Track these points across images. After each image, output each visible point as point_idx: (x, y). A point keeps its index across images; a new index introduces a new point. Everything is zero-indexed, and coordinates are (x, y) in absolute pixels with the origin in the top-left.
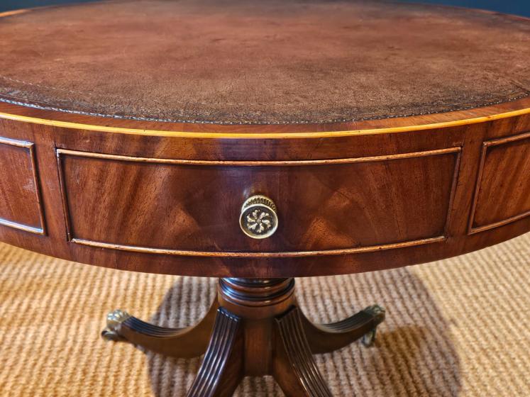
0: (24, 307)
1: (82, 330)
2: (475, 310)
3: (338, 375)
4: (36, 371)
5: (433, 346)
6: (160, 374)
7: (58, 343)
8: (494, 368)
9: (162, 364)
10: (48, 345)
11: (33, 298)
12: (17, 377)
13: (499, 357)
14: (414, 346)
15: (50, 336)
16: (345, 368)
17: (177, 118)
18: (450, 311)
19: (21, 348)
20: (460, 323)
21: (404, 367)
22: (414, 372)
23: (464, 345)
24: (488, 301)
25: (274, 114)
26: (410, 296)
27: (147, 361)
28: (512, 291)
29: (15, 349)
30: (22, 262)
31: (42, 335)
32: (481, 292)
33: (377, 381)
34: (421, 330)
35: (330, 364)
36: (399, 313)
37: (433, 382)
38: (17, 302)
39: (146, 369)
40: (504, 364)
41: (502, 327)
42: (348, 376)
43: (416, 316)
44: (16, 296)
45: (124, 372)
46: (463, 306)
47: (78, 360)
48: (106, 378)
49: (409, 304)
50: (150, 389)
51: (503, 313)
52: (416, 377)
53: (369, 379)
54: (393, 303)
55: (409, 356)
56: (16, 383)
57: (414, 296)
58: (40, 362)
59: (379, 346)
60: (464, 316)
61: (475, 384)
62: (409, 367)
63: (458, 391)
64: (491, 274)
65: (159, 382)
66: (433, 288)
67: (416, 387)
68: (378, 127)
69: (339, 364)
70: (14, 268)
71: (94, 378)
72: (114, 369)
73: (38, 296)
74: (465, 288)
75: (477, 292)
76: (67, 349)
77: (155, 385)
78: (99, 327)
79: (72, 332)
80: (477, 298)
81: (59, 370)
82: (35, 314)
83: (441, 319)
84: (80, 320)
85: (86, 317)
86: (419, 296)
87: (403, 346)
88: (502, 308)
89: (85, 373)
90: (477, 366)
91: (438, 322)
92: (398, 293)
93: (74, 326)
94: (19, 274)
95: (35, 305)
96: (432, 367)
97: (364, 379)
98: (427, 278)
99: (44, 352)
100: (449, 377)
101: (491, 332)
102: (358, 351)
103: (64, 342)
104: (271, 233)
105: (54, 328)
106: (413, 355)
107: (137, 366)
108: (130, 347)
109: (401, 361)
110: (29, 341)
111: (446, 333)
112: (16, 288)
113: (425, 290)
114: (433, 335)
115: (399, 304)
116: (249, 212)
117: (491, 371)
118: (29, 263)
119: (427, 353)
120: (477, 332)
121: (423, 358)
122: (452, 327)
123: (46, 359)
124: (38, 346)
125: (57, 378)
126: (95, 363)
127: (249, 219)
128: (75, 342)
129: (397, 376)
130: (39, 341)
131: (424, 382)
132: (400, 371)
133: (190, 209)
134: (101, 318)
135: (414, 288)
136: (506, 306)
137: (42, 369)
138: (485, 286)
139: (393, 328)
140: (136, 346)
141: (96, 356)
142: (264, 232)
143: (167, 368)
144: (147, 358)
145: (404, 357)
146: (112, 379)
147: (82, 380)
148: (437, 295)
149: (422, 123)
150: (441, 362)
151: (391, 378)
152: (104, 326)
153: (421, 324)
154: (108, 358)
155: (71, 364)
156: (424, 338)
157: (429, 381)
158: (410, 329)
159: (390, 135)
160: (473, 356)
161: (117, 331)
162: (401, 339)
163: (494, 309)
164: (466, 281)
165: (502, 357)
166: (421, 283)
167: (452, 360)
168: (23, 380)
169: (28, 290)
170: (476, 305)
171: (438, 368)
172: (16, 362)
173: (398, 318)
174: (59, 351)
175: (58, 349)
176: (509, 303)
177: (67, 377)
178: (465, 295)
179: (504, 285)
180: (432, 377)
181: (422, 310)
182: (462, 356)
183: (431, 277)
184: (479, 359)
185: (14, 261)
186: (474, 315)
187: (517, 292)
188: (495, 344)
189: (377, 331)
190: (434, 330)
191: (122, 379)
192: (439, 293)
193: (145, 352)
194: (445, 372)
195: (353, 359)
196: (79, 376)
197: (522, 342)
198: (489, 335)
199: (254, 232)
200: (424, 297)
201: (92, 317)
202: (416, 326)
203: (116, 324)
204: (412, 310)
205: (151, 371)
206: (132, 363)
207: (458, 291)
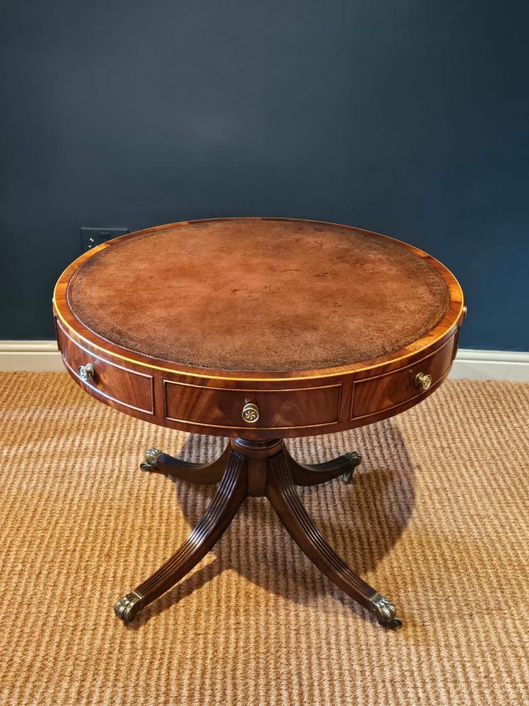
0: (77, 443)
1: (124, 463)
2: (439, 458)
3: (319, 503)
4: (94, 491)
5: (398, 485)
6: (186, 497)
7: (108, 471)
8: (441, 503)
9: (187, 490)
10: (100, 473)
11: (83, 436)
12: (81, 494)
13: (447, 495)
14: (382, 484)
15: (101, 466)
16: (326, 498)
17: (216, 367)
18: (419, 458)
19: (80, 474)
20: (424, 469)
21: (371, 500)
22: (378, 503)
23: (422, 485)
24: (451, 452)
25: (259, 366)
26: (388, 445)
27: (175, 487)
28: (474, 444)
29: (76, 475)
30: (69, 405)
31: (94, 465)
32: (449, 444)
33: (348, 508)
34: (391, 473)
35: (314, 495)
36: (377, 459)
37: (391, 511)
38: (71, 439)
39: (175, 493)
40: (449, 500)
41: (457, 472)
42: (327, 504)
43: (389, 461)
44: (69, 434)
45: (159, 494)
46: (430, 455)
47: (124, 484)
48: (146, 498)
49: (385, 451)
50: (179, 507)
51: (461, 462)
52: (379, 507)
53: (343, 507)
54: (373, 450)
55: (376, 492)
56: (81, 499)
57: (392, 446)
58: (96, 485)
59: (355, 483)
60: (429, 462)
61: (422, 514)
62: (375, 499)
63: (408, 517)
64: (461, 429)
65: (186, 502)
66: (409, 439)
67: (377, 514)
68: (303, 376)
69: (322, 495)
70: (63, 410)
71: (138, 497)
72: (151, 492)
73: (87, 434)
74: (436, 440)
75: (445, 445)
76: (115, 476)
77: (183, 505)
78: (137, 461)
79: (117, 464)
80: (443, 448)
81: (111, 491)
82: (87, 449)
83: (409, 465)
84: (122, 455)
85: (126, 453)
86: (396, 446)
87: (374, 484)
88: (462, 458)
89: (130, 494)
90: (428, 500)
91: (406, 467)
92: (379, 442)
93: (117, 459)
94: (68, 416)
95: (85, 441)
96: (392, 500)
97: (339, 507)
98: (406, 431)
99: (98, 478)
100: (403, 507)
101: (447, 477)
102: (338, 487)
103: (112, 471)
104: (255, 420)
105: (103, 460)
106: (380, 491)
107: (169, 491)
108: (162, 477)
109: (370, 495)
110: (85, 468)
111: (410, 476)
112: (68, 427)
113: (402, 441)
114: (399, 476)
115: (377, 452)
116: (247, 412)
117: (437, 504)
118: (75, 407)
119: (391, 489)
120: (435, 476)
121: (387, 493)
122: (417, 471)
123: (100, 483)
124: (93, 473)
125: (110, 496)
126: (137, 487)
127: (247, 414)
128: (120, 471)
129: (364, 505)
130: (93, 469)
131: (384, 511)
132: (367, 502)
133: (221, 408)
134: (138, 454)
135: (393, 439)
136: (465, 456)
137: (99, 490)
138: (453, 439)
139: (369, 470)
140: (166, 476)
141: (137, 483)
142: (253, 420)
143: (191, 493)
144: (176, 485)
145: (373, 492)
146: (150, 499)
147: (129, 499)
148: (411, 446)
149: (324, 374)
150: (401, 496)
151: (359, 507)
152: (142, 460)
153: (392, 468)
154: (146, 484)
155: (120, 487)
156: (392, 479)
157: (387, 510)
158: (383, 472)
159: (308, 380)
160: (426, 493)
161: (153, 465)
162: (373, 479)
163: (455, 459)
164: (437, 434)
165: (450, 495)
166: (400, 435)
167: (409, 495)
168: (86, 497)
169: (78, 430)
170: (441, 455)
171: (397, 501)
172: (78, 484)
173: (374, 463)
174: (109, 478)
175: (108, 476)
176: (468, 454)
177: (118, 496)
178: (434, 447)
179: (469, 439)
180: (391, 507)
181: (396, 457)
182: (418, 493)
183: (410, 431)
184: (430, 496)
185: (63, 404)
186: (437, 463)
187: (478, 445)
188: (447, 485)
189: (355, 472)
190: (401, 473)
191: (158, 499)
192: (413, 444)
193: (174, 481)
194: (402, 504)
195: (333, 492)
196: (126, 496)
197: (469, 485)
198: (444, 479)
199: (249, 420)
200: (399, 446)
201: (131, 453)
202: (388, 469)
203: (153, 459)
204: (387, 456)
205: (179, 495)
206: (164, 488)
207: (429, 442)
